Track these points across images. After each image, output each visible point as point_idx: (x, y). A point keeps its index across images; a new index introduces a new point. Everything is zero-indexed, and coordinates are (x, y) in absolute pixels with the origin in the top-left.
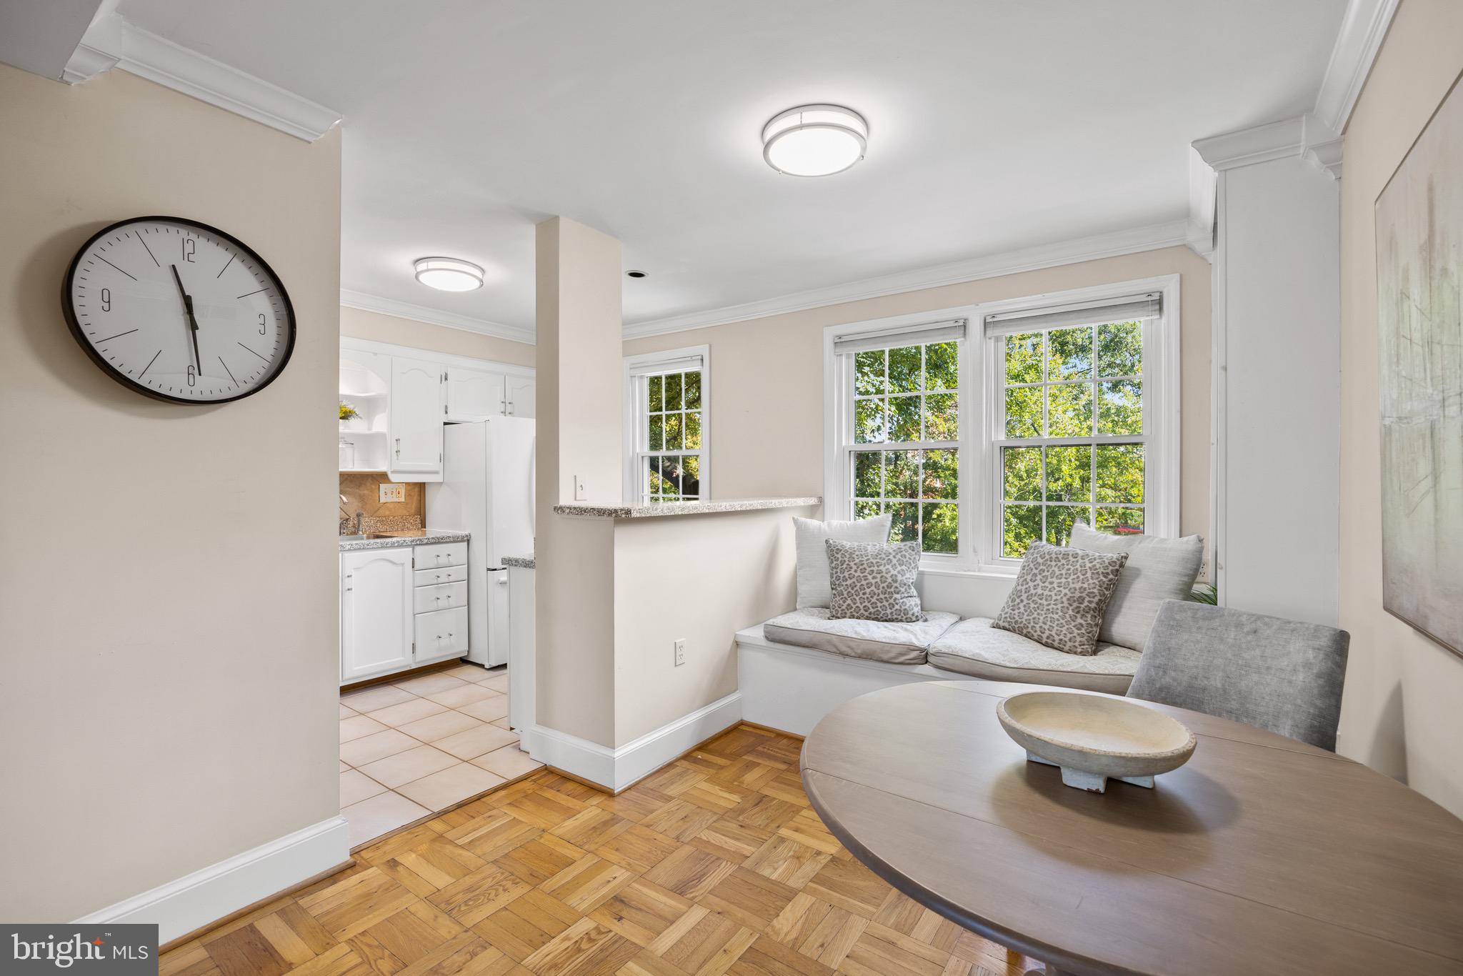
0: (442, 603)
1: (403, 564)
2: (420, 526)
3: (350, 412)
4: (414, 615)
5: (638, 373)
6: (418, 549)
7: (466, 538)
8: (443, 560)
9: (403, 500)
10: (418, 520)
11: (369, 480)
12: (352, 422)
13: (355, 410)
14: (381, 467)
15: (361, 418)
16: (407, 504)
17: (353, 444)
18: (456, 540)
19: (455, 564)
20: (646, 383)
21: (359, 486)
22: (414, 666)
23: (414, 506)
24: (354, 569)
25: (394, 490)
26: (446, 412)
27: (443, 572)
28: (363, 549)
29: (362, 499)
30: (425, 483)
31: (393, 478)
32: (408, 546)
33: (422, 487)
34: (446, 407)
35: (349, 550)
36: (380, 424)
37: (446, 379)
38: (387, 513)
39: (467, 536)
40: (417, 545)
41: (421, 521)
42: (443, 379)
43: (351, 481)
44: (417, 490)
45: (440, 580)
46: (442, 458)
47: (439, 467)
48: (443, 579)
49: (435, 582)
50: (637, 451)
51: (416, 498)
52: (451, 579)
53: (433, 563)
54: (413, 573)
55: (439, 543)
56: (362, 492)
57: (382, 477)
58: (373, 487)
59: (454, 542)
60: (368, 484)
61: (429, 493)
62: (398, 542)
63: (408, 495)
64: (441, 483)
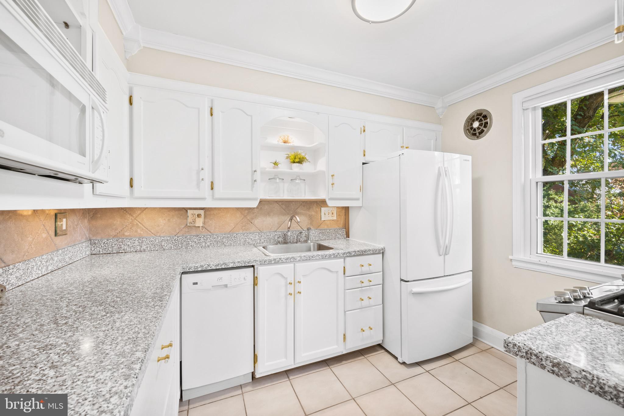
0: (366, 302)
1: (337, 272)
2: (346, 236)
3: (303, 158)
4: (345, 312)
5: (531, 105)
6: (348, 259)
7: (381, 251)
8: (366, 269)
9: (335, 218)
10: (345, 232)
11: (315, 205)
12: (305, 165)
13: (306, 156)
14: (321, 196)
15: (309, 162)
16: (338, 221)
17: (305, 180)
18: (375, 252)
19: (373, 272)
20: (540, 113)
21: (309, 209)
22: (345, 352)
23: (342, 222)
24: (302, 276)
25: (330, 212)
26: (364, 155)
27: (365, 278)
28: (309, 259)
29: (311, 217)
30: (348, 207)
31: (330, 203)
32: (340, 258)
33: (346, 209)
34: (364, 151)
35: (299, 261)
36: (321, 165)
37: (364, 131)
38: (326, 227)
39: (382, 249)
40: (347, 256)
41: (346, 232)
42: (362, 131)
43: (304, 206)
44: (343, 211)
45: (363, 285)
46: (362, 189)
47: (359, 195)
48: (366, 283)
49: (360, 286)
50: (531, 177)
51: (343, 217)
52: (371, 283)
53: (359, 270)
54: (344, 278)
55: (363, 255)
56: (310, 213)
57: (323, 203)
58: (317, 209)
59: (373, 254)
60: (314, 208)
61: (352, 214)
62: (334, 254)
63: (338, 215)
64: (360, 207)
